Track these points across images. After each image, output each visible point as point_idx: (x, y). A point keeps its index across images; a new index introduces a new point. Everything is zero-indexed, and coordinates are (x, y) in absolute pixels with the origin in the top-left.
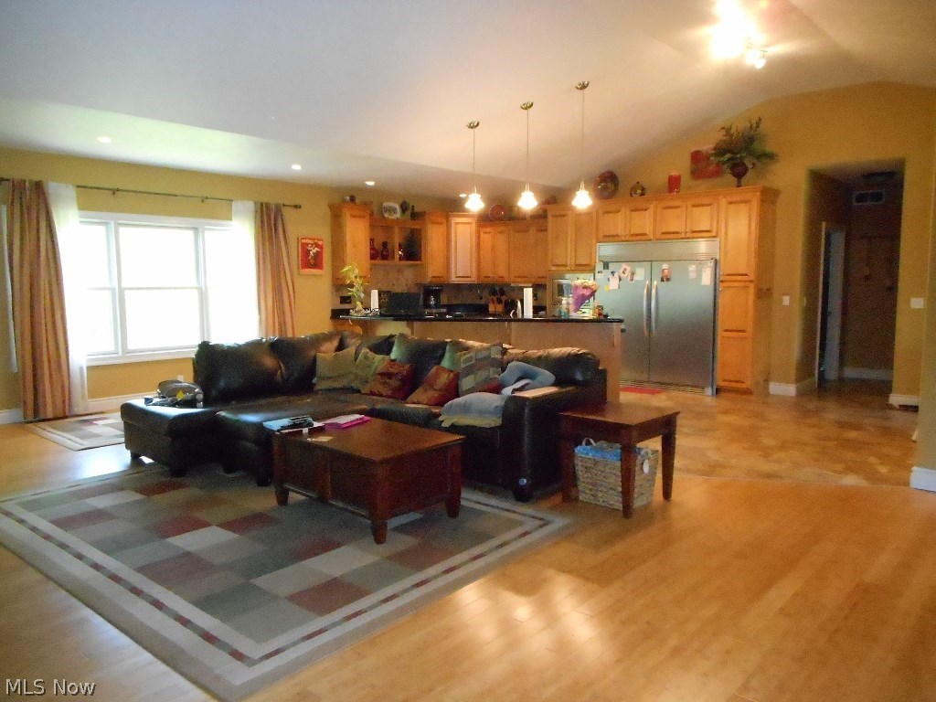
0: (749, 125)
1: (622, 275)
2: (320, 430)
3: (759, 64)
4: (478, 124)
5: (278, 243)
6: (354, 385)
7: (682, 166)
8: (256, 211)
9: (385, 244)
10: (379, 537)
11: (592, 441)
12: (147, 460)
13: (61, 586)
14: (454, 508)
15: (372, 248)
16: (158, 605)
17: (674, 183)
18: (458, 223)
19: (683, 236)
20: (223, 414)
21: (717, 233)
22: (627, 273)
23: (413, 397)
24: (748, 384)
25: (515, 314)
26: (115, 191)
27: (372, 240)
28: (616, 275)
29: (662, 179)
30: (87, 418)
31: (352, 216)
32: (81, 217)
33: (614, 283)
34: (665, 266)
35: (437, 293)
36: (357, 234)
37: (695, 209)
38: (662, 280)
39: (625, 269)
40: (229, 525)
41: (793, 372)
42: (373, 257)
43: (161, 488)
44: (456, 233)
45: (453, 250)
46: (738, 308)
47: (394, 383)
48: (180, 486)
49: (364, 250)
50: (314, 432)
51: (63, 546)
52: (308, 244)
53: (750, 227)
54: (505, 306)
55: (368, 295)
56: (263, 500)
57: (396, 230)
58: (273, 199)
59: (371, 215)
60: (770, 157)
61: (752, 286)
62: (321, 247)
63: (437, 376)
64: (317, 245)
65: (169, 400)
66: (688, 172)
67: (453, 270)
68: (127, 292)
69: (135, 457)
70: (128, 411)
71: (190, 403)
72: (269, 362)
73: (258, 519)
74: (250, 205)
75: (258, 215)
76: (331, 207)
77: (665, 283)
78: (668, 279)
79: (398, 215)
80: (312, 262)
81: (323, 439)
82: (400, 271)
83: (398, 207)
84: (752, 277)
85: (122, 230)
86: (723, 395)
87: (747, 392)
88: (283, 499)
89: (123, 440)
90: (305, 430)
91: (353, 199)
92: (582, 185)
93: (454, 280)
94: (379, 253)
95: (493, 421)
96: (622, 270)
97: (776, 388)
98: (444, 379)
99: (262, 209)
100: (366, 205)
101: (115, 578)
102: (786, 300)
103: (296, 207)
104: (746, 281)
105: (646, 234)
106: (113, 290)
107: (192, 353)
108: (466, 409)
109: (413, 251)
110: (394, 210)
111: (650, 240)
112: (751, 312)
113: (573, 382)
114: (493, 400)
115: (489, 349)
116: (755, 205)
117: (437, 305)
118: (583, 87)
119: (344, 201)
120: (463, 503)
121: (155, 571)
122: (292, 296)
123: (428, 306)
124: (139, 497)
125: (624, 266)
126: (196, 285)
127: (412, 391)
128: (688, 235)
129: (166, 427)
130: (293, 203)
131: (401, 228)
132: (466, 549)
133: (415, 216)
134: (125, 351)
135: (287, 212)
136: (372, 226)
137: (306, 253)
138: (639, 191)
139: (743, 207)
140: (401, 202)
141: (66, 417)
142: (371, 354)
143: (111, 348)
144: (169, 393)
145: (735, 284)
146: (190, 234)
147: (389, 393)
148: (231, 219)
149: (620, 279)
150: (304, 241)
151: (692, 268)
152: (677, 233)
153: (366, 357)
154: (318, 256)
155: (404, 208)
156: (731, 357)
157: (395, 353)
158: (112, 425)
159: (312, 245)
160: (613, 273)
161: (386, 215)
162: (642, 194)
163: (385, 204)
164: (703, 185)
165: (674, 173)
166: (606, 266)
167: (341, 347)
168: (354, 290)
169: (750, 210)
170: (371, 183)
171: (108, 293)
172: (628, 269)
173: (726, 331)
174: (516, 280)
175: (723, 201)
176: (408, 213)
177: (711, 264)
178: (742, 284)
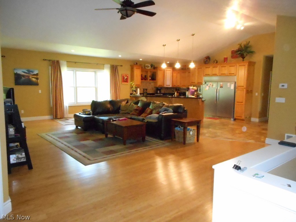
0: (246, 43)
1: (210, 86)
2: (115, 120)
3: (242, 28)
4: (165, 45)
5: (116, 76)
6: (129, 112)
7: (229, 55)
8: (110, 67)
9: (146, 76)
10: (125, 144)
11: (180, 127)
12: (79, 127)
13: (58, 148)
14: (144, 140)
15: (142, 77)
16: (76, 151)
17: (226, 59)
18: (167, 70)
19: (227, 75)
20: (96, 117)
21: (236, 74)
22: (211, 85)
23: (142, 115)
24: (243, 118)
25: (174, 96)
26: (75, 63)
27: (142, 75)
28: (208, 86)
29: (222, 59)
30: (67, 119)
31: (136, 68)
32: (68, 69)
33: (207, 88)
34: (221, 83)
35: (160, 90)
36: (138, 73)
37: (230, 67)
39: (211, 84)
40: (94, 140)
41: (258, 115)
42: (142, 79)
43: (81, 133)
44: (166, 73)
45: (165, 78)
46: (241, 96)
47: (137, 112)
48: (85, 133)
49: (139, 78)
50: (113, 121)
51: (59, 142)
52: (124, 76)
53: (245, 72)
54: (179, 94)
55: (137, 90)
56: (103, 136)
57: (149, 72)
58: (115, 64)
59: (142, 68)
60: (252, 52)
61: (245, 90)
62: (128, 77)
63: (148, 110)
64: (127, 76)
65: (84, 113)
66: (230, 57)
67: (165, 84)
68: (77, 88)
69: (77, 127)
70: (75, 116)
71: (89, 114)
72: (109, 106)
73: (101, 139)
74: (109, 66)
75: (111, 68)
76: (131, 66)
77: (221, 88)
78: (222, 87)
79: (150, 68)
80: (125, 81)
81: (115, 122)
82: (150, 83)
83: (150, 66)
84: (245, 87)
85: (77, 72)
86: (236, 120)
87: (243, 120)
88: (106, 136)
89: (74, 124)
90: (111, 120)
91: (137, 64)
92: (192, 61)
93: (165, 86)
94: (144, 78)
95: (156, 121)
96: (210, 84)
97: (253, 119)
98: (149, 111)
99: (112, 67)
100: (140, 65)
101: (69, 147)
102: (257, 94)
103: (121, 66)
104: (243, 88)
106: (74, 87)
107: (90, 104)
108: (150, 118)
109: (154, 78)
110: (148, 67)
111: (218, 76)
112: (244, 97)
113: (178, 112)
114: (157, 115)
115: (160, 104)
116: (246, 66)
117: (160, 93)
118: (193, 35)
119: (134, 64)
120: (146, 139)
121: (77, 147)
122: (119, 89)
123: (157, 93)
124: (76, 134)
125: (210, 83)
126: (95, 86)
127: (142, 114)
128: (228, 75)
129: (83, 119)
130: (120, 65)
131: (150, 72)
132: (143, 147)
133: (155, 68)
134: (77, 103)
135: (119, 68)
136: (142, 71)
137: (124, 78)
138: (216, 62)
139: (243, 67)
140: (151, 64)
141: (62, 118)
142: (133, 104)
143: (74, 102)
144: (84, 112)
145: (240, 89)
146: (94, 73)
147: (136, 114)
148: (104, 69)
149: (209, 87)
150: (123, 75)
151: (229, 84)
152: (225, 74)
153: (132, 105)
154: (127, 79)
156: (239, 110)
157: (139, 105)
158: (72, 120)
160: (207, 85)
161: (146, 68)
162: (217, 63)
163: (146, 65)
164: (234, 60)
165: (226, 57)
166: (205, 83)
167: (127, 102)
168: (133, 88)
169: (245, 68)
170: (141, 60)
171: (73, 88)
173: (237, 102)
174: (182, 86)
175: (238, 65)
176: (153, 67)
177: (234, 83)
178: (242, 89)
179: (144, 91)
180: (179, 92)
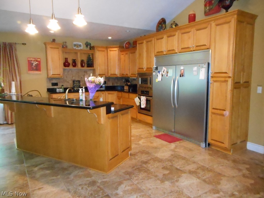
1: (164, 74)
9: (74, 60)
15: (66, 62)
18: (110, 51)
19: (192, 49)
21: (210, 46)
22: (165, 72)
27: (66, 59)
28: (160, 73)
33: (160, 77)
34: (182, 68)
37: (198, 32)
38: (180, 76)
44: (110, 55)
45: (109, 63)
52: (31, 61)
64: (37, 61)
67: (109, 71)
76: (45, 44)
79: (82, 48)
80: (34, 68)
84: (230, 74)
86: (212, 148)
87: (226, 150)
91: (54, 40)
93: (109, 75)
94: (70, 64)
96: (163, 71)
97: (251, 146)
99: (2, 45)
100: (61, 43)
103: (23, 44)
105: (174, 50)
109: (90, 63)
110: (80, 45)
111: (176, 53)
112: (229, 98)
119: (51, 41)
125: (164, 68)
128: (194, 49)
131: (82, 54)
133: (92, 48)
135: (18, 47)
136: (67, 52)
145: (219, 79)
149: (162, 75)
150: (29, 59)
151: (195, 69)
152: (188, 48)
155: (87, 44)
156: (216, 126)
159: (34, 61)
160: (159, 72)
163: (75, 43)
165: (192, 13)
166: (157, 68)
169: (230, 27)
172: (166, 70)
173: (213, 109)
174: (132, 75)
175: (213, 24)
176: (89, 47)
177: (206, 66)
178: (223, 79)
179: (74, 84)
180: (129, 84)
